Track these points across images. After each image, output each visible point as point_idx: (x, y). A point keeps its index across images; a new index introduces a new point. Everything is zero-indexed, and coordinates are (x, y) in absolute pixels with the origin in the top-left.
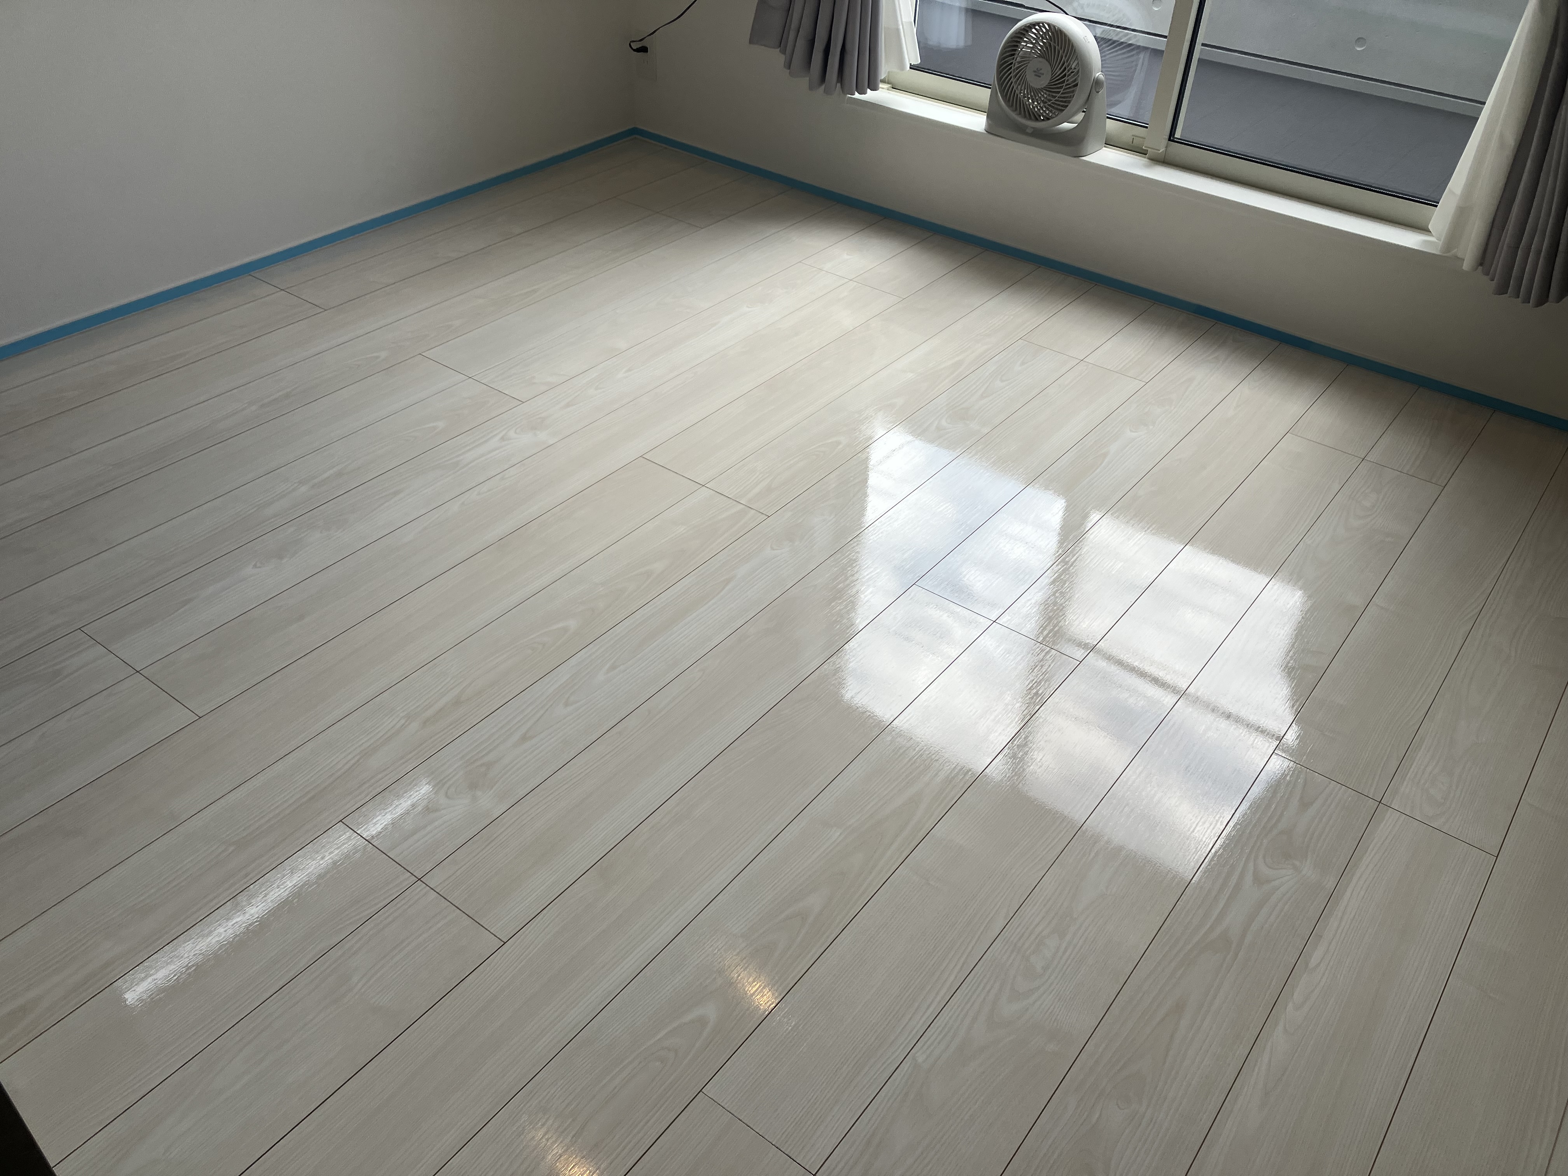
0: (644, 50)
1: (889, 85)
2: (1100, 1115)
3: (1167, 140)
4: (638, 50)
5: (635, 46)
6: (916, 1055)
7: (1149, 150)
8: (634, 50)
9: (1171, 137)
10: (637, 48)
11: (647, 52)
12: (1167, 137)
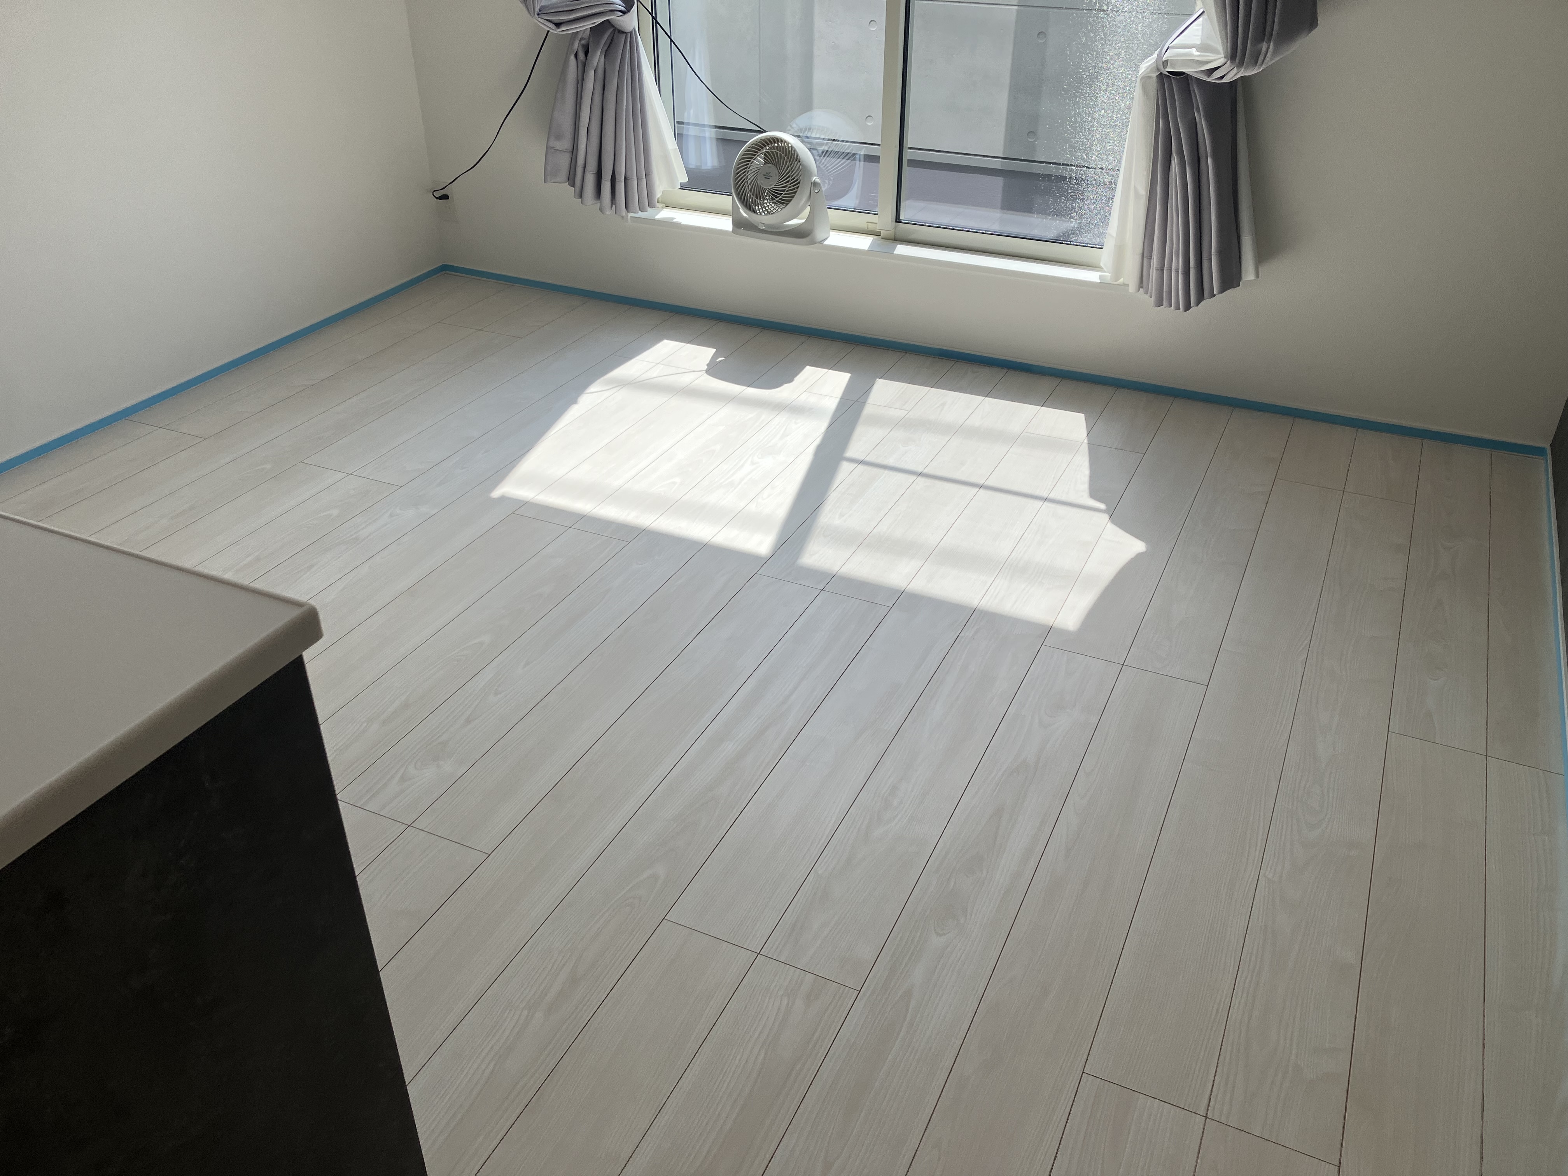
0: (445, 197)
1: (664, 204)
2: (955, 883)
3: (895, 223)
4: (440, 198)
5: (438, 194)
6: (818, 870)
7: (882, 231)
8: (437, 198)
9: (898, 220)
10: (439, 197)
11: (448, 198)
12: (895, 221)
